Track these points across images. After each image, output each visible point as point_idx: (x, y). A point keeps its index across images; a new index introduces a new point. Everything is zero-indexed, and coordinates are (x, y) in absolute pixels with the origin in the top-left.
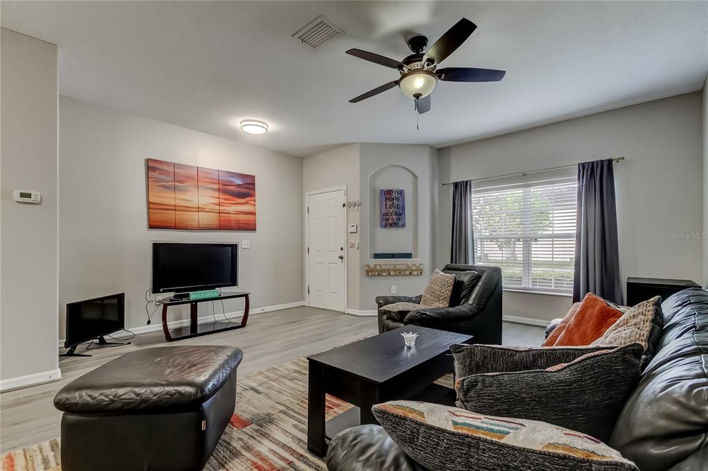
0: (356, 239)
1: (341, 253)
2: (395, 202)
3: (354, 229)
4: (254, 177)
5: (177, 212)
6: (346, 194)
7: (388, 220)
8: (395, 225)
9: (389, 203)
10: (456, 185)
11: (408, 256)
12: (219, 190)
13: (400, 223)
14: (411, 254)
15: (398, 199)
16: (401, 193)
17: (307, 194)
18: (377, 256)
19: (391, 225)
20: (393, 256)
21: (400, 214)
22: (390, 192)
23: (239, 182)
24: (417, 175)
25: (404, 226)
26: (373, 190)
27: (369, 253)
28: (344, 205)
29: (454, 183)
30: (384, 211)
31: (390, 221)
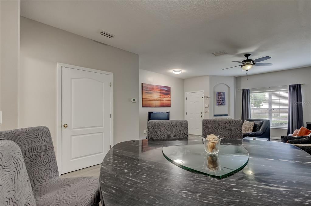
0: (208, 110)
1: (202, 115)
2: (222, 96)
3: (207, 106)
4: (170, 87)
5: (150, 101)
6: (204, 93)
7: (219, 103)
8: (222, 104)
9: (220, 97)
10: (244, 90)
11: (226, 115)
12: (161, 93)
13: (224, 104)
14: (227, 115)
15: (223, 95)
16: (224, 93)
17: (186, 93)
18: (215, 116)
19: (220, 104)
20: (221, 115)
21: (224, 101)
22: (220, 93)
23: (166, 89)
24: (230, 86)
25: (225, 105)
26: (214, 92)
27: (212, 115)
28: (203, 97)
29: (243, 90)
30: (218, 99)
31: (220, 103)
